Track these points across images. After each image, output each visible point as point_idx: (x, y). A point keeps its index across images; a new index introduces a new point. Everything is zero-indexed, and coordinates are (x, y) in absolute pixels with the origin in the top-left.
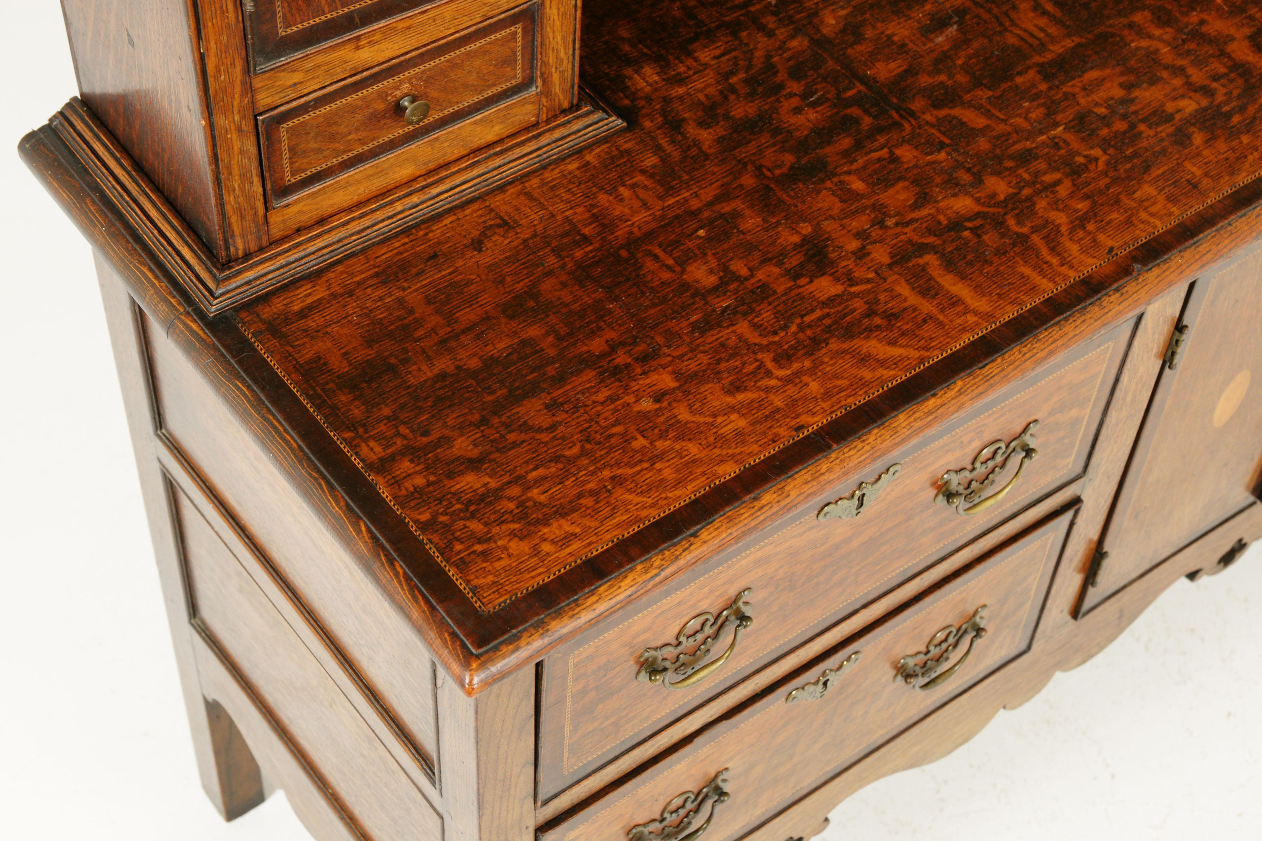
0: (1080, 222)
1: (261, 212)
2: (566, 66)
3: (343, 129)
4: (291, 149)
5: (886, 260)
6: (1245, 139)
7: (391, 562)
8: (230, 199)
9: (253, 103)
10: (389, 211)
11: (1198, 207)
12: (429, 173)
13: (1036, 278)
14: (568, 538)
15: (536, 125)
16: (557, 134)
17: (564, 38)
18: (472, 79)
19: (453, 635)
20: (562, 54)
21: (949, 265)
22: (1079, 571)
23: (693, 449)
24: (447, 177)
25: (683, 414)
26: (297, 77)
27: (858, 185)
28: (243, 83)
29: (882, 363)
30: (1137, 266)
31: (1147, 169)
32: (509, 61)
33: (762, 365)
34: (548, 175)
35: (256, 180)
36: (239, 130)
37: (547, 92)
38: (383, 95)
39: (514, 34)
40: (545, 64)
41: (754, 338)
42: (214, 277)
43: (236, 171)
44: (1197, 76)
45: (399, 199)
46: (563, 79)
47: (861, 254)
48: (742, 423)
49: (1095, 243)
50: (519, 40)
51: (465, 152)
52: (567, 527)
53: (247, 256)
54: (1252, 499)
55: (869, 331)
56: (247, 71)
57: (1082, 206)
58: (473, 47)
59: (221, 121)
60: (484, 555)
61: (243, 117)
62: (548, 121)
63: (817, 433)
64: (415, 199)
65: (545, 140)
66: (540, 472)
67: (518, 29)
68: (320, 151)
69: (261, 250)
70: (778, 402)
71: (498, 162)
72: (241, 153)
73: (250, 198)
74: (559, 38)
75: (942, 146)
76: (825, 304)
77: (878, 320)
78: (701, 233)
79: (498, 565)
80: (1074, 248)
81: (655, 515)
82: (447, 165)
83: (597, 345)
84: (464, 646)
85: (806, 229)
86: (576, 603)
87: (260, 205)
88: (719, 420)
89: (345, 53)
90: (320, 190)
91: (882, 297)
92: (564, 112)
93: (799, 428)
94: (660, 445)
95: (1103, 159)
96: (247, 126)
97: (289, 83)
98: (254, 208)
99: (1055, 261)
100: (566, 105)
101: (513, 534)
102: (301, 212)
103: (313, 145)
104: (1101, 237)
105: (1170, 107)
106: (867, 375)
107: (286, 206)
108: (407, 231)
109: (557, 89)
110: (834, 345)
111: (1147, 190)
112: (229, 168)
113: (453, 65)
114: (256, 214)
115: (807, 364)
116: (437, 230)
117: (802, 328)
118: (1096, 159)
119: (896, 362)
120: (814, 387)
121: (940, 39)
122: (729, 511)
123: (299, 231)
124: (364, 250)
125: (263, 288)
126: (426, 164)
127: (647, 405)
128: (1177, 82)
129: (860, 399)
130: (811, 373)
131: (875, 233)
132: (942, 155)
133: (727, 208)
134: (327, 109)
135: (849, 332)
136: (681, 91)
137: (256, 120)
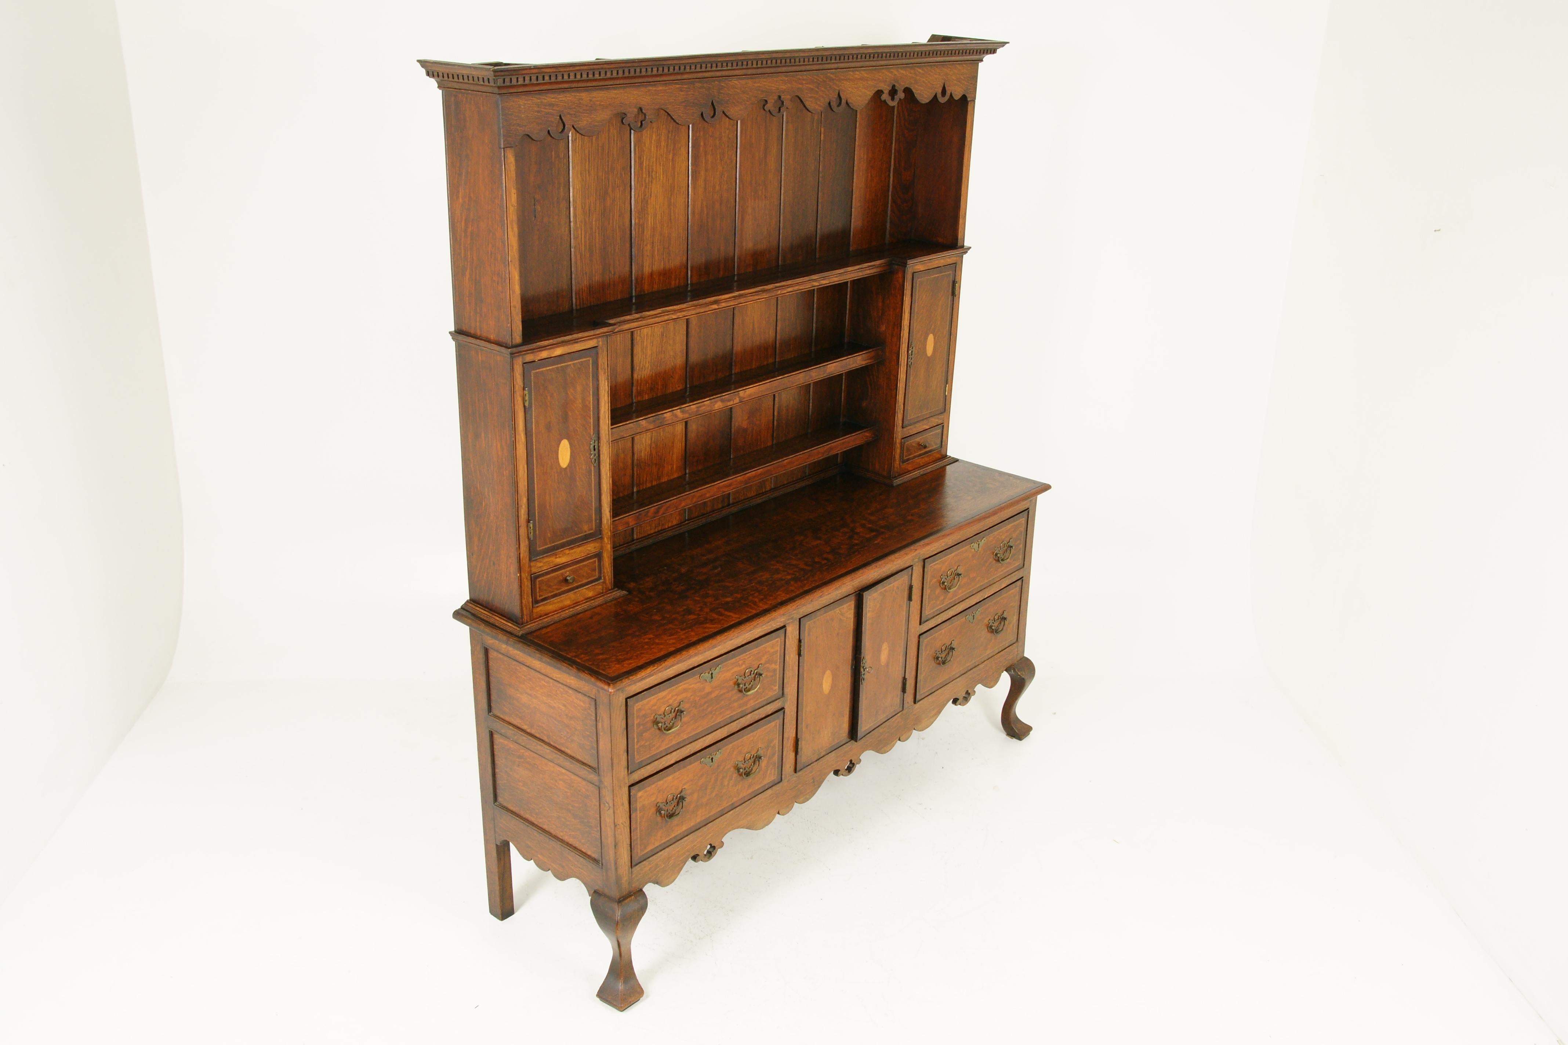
0: (762, 600)
1: (531, 608)
2: (609, 574)
3: (552, 584)
4: (539, 588)
5: (708, 610)
6: (805, 582)
7: (584, 671)
8: (524, 601)
9: (531, 571)
10: (564, 612)
11: (794, 594)
12: (574, 604)
13: (751, 610)
14: (631, 663)
15: (603, 593)
16: (609, 595)
17: (609, 565)
18: (585, 574)
19: (604, 681)
20: (608, 570)
21: (726, 610)
22: (793, 752)
23: (662, 646)
24: (579, 605)
25: (657, 641)
26: (541, 564)
27: (697, 599)
28: (528, 564)
29: (711, 628)
30: (779, 606)
31: (779, 589)
32: (594, 570)
33: (677, 631)
34: (608, 604)
35: (530, 596)
36: (527, 579)
37: (604, 583)
38: (562, 574)
39: (595, 561)
40: (604, 572)
41: (674, 627)
42: (519, 627)
43: (525, 592)
44: (790, 572)
45: (567, 610)
46: (609, 580)
47: (701, 610)
48: (674, 641)
49: (767, 603)
50: (597, 563)
51: (583, 599)
52: (630, 661)
53: (527, 622)
54: (849, 740)
55: (706, 623)
56: (530, 560)
57: (762, 597)
58: (585, 563)
59: (523, 575)
60: (609, 668)
61: (528, 575)
62: (606, 592)
63: (695, 641)
64: (571, 610)
65: (605, 596)
66: (620, 654)
67: (596, 559)
68: (546, 590)
69: (530, 621)
70: (683, 637)
71: (593, 601)
72: (527, 586)
73: (529, 603)
74: (607, 564)
75: (720, 590)
76: (692, 620)
77: (708, 621)
78: (655, 610)
79: (613, 669)
80: (761, 605)
81: (653, 658)
82: (579, 602)
83: (630, 632)
84: (608, 682)
85: (685, 607)
86: (636, 673)
87: (531, 604)
88: (667, 641)
89: (553, 559)
90: (546, 603)
91: (709, 617)
92: (610, 590)
93: (690, 641)
94: (652, 647)
95: (766, 589)
96: (529, 578)
97: (540, 566)
98: (530, 606)
99: (756, 607)
100: (610, 588)
101: (616, 664)
102: (541, 610)
103: (545, 588)
104: (768, 602)
105: (783, 578)
106: (707, 630)
107: (537, 607)
108: (570, 617)
109: (607, 582)
110: (697, 626)
111: (779, 593)
112: (524, 591)
113: (580, 568)
114: (530, 609)
115: (690, 630)
116: (579, 616)
117: (687, 624)
118: (764, 589)
119: (714, 628)
120: (693, 634)
121: (716, 571)
122: (674, 656)
123: (540, 617)
124: (559, 621)
125: (533, 629)
126: (573, 601)
127: (647, 640)
128: (786, 573)
129: (706, 634)
130: (692, 631)
131: (705, 606)
132: (721, 591)
133: (660, 606)
134: (548, 576)
135: (701, 623)
136: (643, 586)
137: (531, 577)
